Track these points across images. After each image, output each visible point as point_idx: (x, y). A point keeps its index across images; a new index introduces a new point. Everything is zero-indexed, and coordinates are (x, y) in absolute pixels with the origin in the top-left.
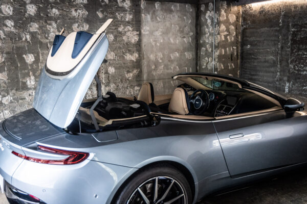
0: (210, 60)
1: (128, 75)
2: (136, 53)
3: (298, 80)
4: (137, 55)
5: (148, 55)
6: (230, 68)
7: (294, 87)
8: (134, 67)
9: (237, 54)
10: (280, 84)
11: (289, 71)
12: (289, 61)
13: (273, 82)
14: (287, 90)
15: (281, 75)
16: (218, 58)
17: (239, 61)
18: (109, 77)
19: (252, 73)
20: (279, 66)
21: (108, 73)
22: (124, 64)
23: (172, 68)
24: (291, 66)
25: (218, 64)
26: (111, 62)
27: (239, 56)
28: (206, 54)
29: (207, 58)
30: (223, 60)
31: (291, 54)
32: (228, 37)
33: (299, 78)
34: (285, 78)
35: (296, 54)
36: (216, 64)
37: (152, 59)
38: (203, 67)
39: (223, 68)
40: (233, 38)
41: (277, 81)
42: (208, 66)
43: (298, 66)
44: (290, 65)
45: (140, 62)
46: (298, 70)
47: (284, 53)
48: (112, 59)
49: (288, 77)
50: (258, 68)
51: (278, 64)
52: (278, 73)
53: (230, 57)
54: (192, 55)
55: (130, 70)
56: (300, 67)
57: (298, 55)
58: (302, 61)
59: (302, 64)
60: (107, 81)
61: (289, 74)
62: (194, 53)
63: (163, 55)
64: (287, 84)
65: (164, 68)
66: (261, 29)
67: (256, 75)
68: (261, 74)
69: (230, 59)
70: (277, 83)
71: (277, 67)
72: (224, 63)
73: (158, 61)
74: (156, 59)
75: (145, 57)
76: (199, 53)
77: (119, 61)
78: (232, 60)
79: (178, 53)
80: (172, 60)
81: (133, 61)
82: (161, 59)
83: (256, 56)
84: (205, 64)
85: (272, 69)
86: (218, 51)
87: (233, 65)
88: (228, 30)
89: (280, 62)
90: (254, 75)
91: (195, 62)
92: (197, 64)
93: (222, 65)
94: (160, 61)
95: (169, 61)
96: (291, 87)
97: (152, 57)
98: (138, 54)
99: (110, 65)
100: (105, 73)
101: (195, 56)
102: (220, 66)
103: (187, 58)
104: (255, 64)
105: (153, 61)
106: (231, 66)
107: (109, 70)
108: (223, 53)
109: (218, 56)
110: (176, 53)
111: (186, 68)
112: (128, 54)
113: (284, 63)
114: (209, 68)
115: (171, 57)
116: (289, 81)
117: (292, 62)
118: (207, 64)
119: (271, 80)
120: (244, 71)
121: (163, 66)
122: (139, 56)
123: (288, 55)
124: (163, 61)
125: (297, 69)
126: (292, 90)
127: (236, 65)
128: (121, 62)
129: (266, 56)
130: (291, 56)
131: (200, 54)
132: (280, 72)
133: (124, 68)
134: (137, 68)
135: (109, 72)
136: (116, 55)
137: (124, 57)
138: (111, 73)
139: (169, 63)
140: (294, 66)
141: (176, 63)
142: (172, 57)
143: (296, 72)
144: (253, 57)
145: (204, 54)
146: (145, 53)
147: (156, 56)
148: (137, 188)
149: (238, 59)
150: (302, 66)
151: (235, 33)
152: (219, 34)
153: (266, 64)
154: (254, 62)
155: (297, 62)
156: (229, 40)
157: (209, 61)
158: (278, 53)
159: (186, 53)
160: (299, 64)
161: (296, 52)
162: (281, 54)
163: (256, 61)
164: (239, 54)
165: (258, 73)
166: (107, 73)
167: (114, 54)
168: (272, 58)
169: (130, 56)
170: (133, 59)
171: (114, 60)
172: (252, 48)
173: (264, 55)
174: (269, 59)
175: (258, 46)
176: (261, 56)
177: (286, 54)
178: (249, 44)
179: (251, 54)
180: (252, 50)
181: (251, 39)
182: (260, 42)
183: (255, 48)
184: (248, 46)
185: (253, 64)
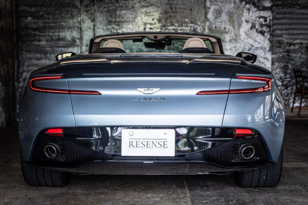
32: (7, 3)
40: (9, 6)
78: (9, 37)
83: (44, 33)
90: (40, 59)
108: (5, 26)
156: (7, 8)
163: (43, 39)
172: (36, 21)
173: (57, 31)
174: (65, 37)
175: (46, 19)
176: (51, 31)
177: (90, 29)
178: (30, 16)
179: (34, 29)
180: (35, 23)
181: (33, 9)
182: (48, 13)
183: (40, 21)
184: (29, 18)
185: (38, 43)
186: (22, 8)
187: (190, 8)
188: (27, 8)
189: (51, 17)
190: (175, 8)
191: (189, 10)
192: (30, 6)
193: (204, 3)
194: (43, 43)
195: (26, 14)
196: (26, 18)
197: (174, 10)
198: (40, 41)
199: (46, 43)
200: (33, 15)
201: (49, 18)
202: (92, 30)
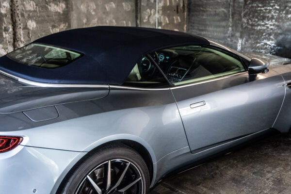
0: (152, 12)
1: (54, 30)
2: (63, 2)
3: (252, 36)
4: (64, 6)
5: (78, 5)
6: (175, 22)
7: (248, 45)
8: (60, 21)
9: (184, 5)
10: (232, 41)
11: (242, 26)
12: (242, 14)
13: (225, 38)
14: (239, 48)
15: (233, 30)
16: (162, 10)
17: (185, 14)
18: (29, 33)
19: (201, 28)
20: (231, 20)
21: (28, 29)
22: (48, 16)
23: (108, 21)
24: (245, 20)
25: (162, 17)
26: (31, 14)
27: (186, 8)
28: (147, 5)
29: (148, 10)
30: (168, 12)
31: (244, 6)
33: (253, 34)
34: (238, 34)
35: (250, 6)
36: (160, 17)
37: (83, 10)
38: (145, 21)
39: (168, 22)
41: (229, 37)
42: (151, 19)
43: (252, 21)
44: (243, 19)
45: (68, 14)
46: (252, 25)
47: (236, 5)
48: (32, 9)
49: (241, 33)
50: (208, 23)
51: (229, 17)
52: (230, 28)
53: (176, 9)
54: (131, 6)
55: (56, 25)
56: (254, 21)
57: (252, 7)
58: (256, 14)
59: (256, 18)
60: (27, 38)
61: (242, 29)
62: (133, 4)
63: (97, 5)
64: (240, 41)
65: (97, 21)
67: (205, 30)
68: (210, 29)
69: (176, 11)
70: (229, 39)
71: (229, 21)
72: (169, 16)
73: (90, 14)
74: (87, 11)
75: (74, 7)
76: (139, 4)
77: (41, 13)
78: (178, 12)
79: (114, 3)
80: (107, 13)
81: (59, 13)
82: (94, 10)
83: (205, 8)
84: (147, 18)
85: (223, 23)
86: (162, 2)
87: (179, 18)
89: (233, 15)
90: (202, 30)
91: (135, 15)
92: (137, 18)
93: (167, 19)
94: (93, 13)
95: (104, 13)
96: (243, 43)
97: (83, 8)
98: (65, 4)
99: (30, 18)
100: (24, 29)
101: (134, 8)
102: (165, 19)
103: (126, 10)
104: (204, 17)
105: (84, 13)
106: (177, 19)
107: (28, 24)
108: (168, 4)
109: (162, 7)
110: (112, 3)
111: (125, 22)
112: (52, 5)
113: (236, 17)
114: (152, 22)
115: (105, 8)
116: (241, 37)
117: (245, 16)
118: (149, 17)
119: (221, 35)
120: (191, 26)
121: (96, 20)
122: (67, 7)
123: (241, 7)
124: (96, 14)
125: (251, 23)
126: (244, 48)
127: (182, 18)
128: (44, 14)
129: (216, 8)
130: (244, 8)
131: (141, 4)
132: (232, 27)
133: (48, 22)
134: (65, 22)
135: (28, 27)
136: (36, 5)
137: (47, 8)
138: (31, 28)
139: (104, 16)
140: (248, 20)
141: (112, 16)
142: (107, 8)
143: (250, 27)
144: (202, 9)
145: (145, 5)
146: (73, 2)
147: (88, 6)
148: (86, 176)
149: (184, 11)
150: (256, 20)
153: (217, 18)
154: (203, 15)
155: (251, 16)
157: (151, 14)
158: (230, 4)
159: (124, 4)
160: (253, 17)
161: (250, 4)
162: (234, 6)
163: (205, 14)
164: (186, 5)
165: (208, 28)
166: (26, 28)
167: (34, 4)
168: (223, 11)
169: (56, 7)
170: (59, 11)
171: (35, 11)
174: (219, 12)
176: (210, 7)
179: (199, 6)
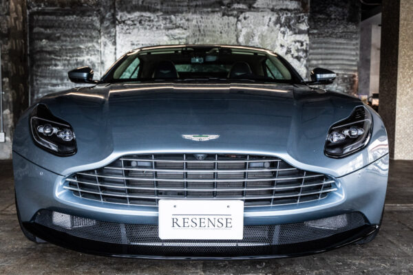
6: (20, 73)
16: (9, 54)
17: (29, 64)
19: (54, 82)
25: (9, 64)
30: (15, 58)
32: (17, 22)
36: (6, 64)
39: (15, 72)
40: (21, 26)
47: (107, 52)
53: (20, 55)
66: (66, 17)
78: (21, 60)
83: (60, 56)
86: (9, 43)
87: (23, 68)
88: (16, 11)
90: (57, 85)
93: (14, 67)
106: (22, 70)
108: (14, 47)
109: (9, 50)
120: (37, 80)
129: (77, 56)
151: (22, 17)
152: (8, 14)
156: (18, 28)
158: (98, 51)
162: (104, 54)
163: (60, 63)
172: (52, 43)
173: (75, 55)
174: (83, 61)
175: (63, 41)
176: (68, 55)
177: (111, 52)
178: (45, 39)
179: (50, 53)
180: (51, 46)
181: (48, 31)
182: (65, 36)
183: (56, 44)
184: (44, 40)
185: (54, 68)
186: (36, 30)
187: (220, 30)
188: (42, 30)
189: (68, 39)
190: (204, 30)
191: (219, 33)
192: (46, 27)
193: (235, 26)
194: (59, 68)
195: (40, 36)
196: (41, 40)
197: (202, 32)
198: (56, 65)
199: (62, 68)
200: (49, 38)
201: (66, 41)
202: (113, 54)
